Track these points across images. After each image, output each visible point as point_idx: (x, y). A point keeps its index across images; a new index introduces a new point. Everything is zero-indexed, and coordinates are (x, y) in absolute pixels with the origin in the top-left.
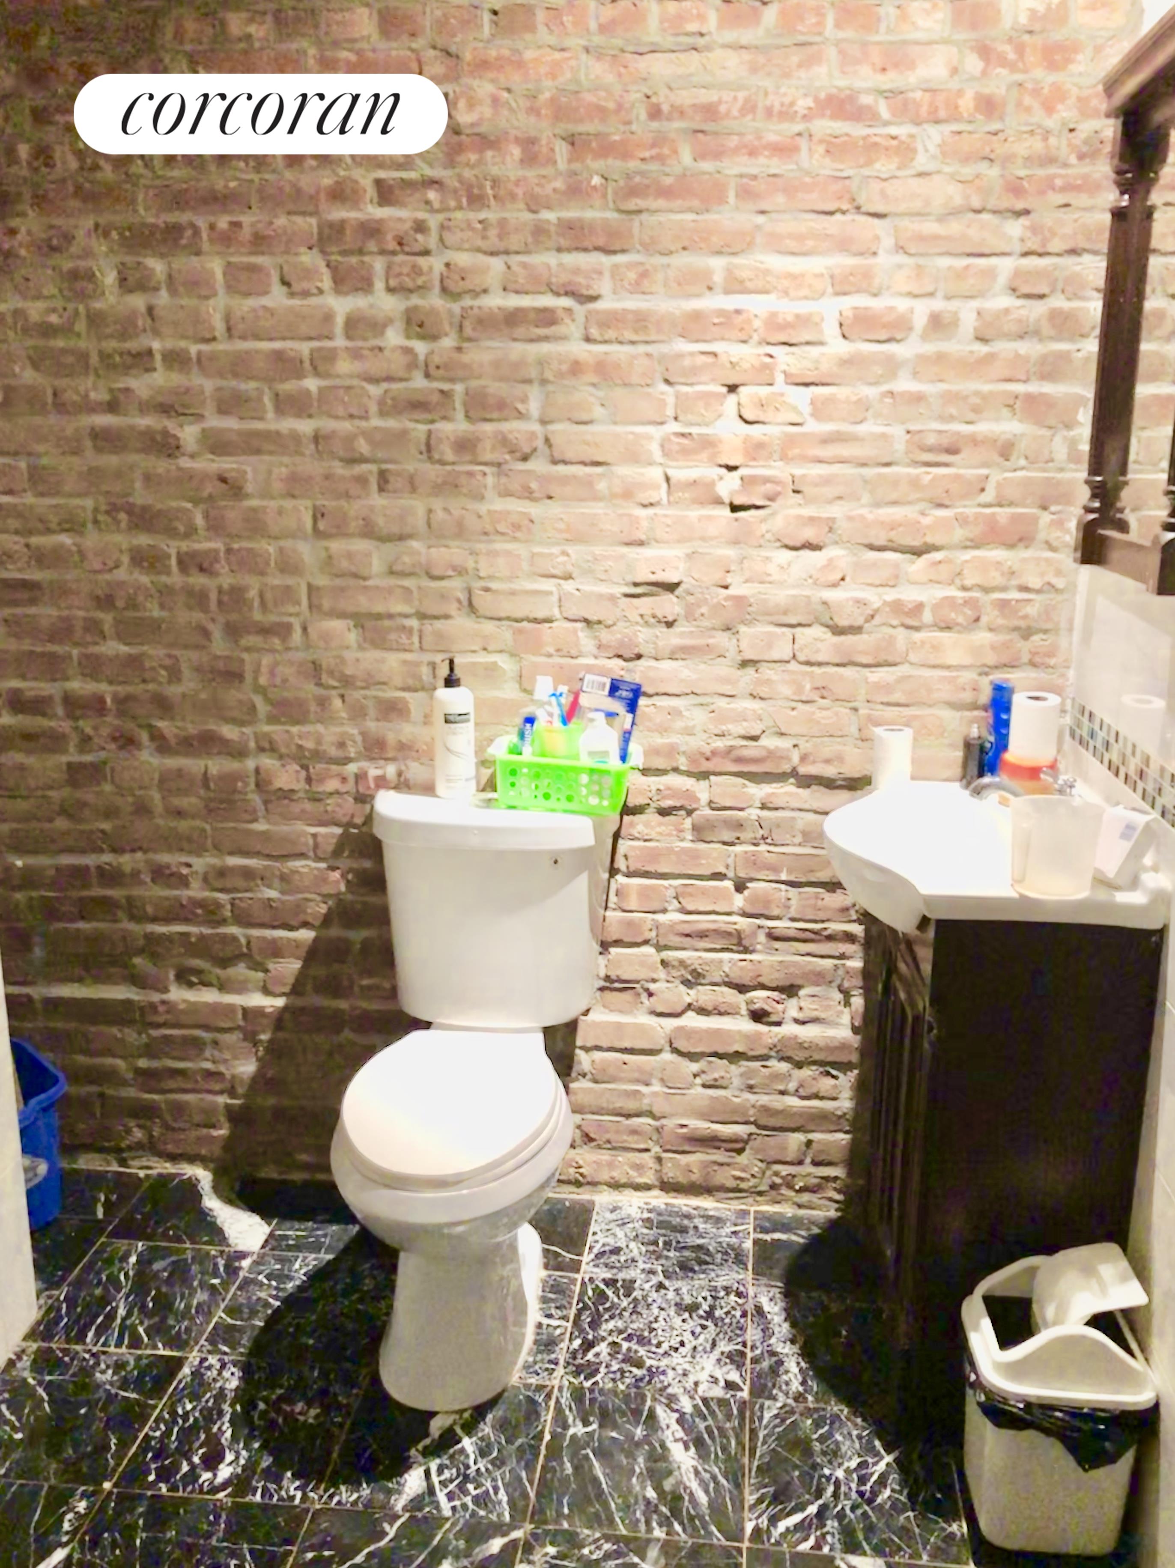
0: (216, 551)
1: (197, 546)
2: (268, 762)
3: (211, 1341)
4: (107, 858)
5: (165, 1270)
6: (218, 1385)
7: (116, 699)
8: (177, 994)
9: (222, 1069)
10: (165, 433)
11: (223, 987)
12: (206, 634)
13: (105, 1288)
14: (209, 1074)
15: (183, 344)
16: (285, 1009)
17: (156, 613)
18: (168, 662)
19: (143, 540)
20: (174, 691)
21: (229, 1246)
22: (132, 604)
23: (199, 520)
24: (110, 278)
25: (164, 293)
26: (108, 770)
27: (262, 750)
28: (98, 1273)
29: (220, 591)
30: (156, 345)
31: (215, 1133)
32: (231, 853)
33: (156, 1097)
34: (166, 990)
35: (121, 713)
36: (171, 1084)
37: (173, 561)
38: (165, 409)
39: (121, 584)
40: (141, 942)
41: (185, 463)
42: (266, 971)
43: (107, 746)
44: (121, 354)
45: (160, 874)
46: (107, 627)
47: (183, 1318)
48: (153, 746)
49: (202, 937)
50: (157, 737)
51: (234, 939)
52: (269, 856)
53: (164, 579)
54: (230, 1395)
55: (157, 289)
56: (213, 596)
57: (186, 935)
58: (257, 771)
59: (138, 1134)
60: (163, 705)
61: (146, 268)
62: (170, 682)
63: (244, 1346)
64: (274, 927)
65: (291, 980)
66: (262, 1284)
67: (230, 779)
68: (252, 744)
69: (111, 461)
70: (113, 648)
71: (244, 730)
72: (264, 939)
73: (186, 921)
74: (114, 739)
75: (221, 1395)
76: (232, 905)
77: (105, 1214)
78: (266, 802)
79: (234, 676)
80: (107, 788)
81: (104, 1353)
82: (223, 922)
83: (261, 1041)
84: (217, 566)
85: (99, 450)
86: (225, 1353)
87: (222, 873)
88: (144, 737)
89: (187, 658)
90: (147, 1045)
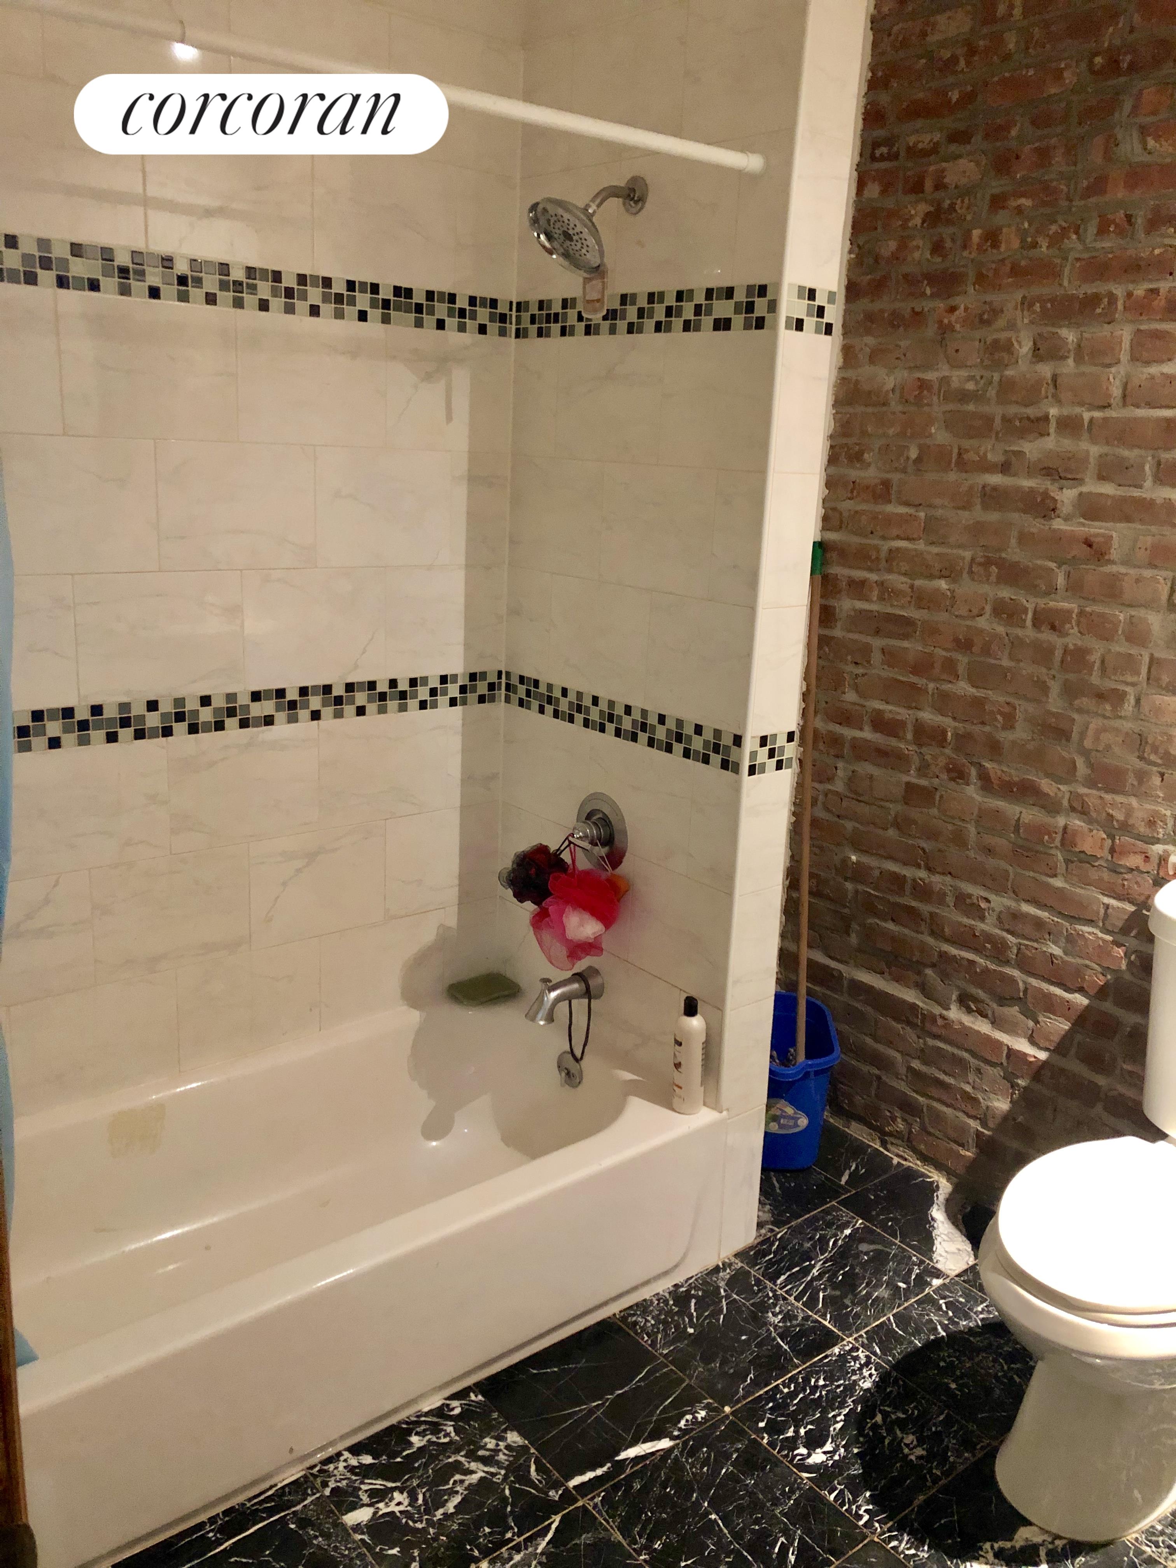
0: (1069, 612)
1: (1052, 604)
2: (1077, 823)
3: (870, 1336)
4: (922, 874)
5: (866, 1253)
6: (854, 1378)
7: (956, 735)
8: (955, 1013)
9: (980, 1096)
10: (1046, 495)
11: (996, 1023)
12: (1044, 689)
13: (814, 1246)
14: (967, 1097)
15: (1078, 410)
16: (1045, 1064)
17: (1006, 663)
18: (1007, 709)
19: (1005, 593)
20: (1006, 737)
21: (931, 1259)
22: (986, 651)
23: (1061, 581)
24: (1025, 348)
25: (1070, 361)
26: (937, 798)
27: (1073, 809)
28: (816, 1230)
29: (1066, 651)
30: (1053, 412)
31: (963, 1152)
32: (1027, 901)
33: (921, 1099)
34: (948, 1009)
35: (957, 749)
36: (934, 1092)
37: (1030, 615)
38: (1048, 472)
39: (981, 631)
40: (935, 958)
41: (1058, 524)
42: (1037, 1022)
43: (941, 775)
44: (1021, 420)
45: (963, 902)
46: (961, 669)
47: (859, 1304)
48: (979, 783)
49: (986, 970)
50: (984, 777)
51: (1012, 980)
52: (1060, 914)
53: (1019, 632)
54: (858, 1393)
55: (1064, 358)
56: (1058, 654)
57: (972, 963)
58: (1065, 828)
59: (901, 1126)
60: (995, 748)
61: (1060, 338)
62: (1004, 728)
63: (894, 1357)
64: (1052, 983)
65: (1056, 1039)
66: (940, 1308)
67: (1041, 830)
68: (1065, 803)
69: (993, 517)
70: (963, 688)
71: (1061, 787)
72: (1040, 990)
73: (977, 951)
74: (949, 771)
75: (850, 1388)
76: (1019, 949)
77: (846, 1183)
78: (1068, 861)
79: (1062, 734)
80: (934, 811)
81: (785, 1299)
82: (1007, 962)
83: (1018, 1085)
84: (1068, 626)
85: (985, 507)
86: (875, 1354)
87: (1016, 916)
88: (973, 772)
89: (1024, 709)
90: (922, 1050)
